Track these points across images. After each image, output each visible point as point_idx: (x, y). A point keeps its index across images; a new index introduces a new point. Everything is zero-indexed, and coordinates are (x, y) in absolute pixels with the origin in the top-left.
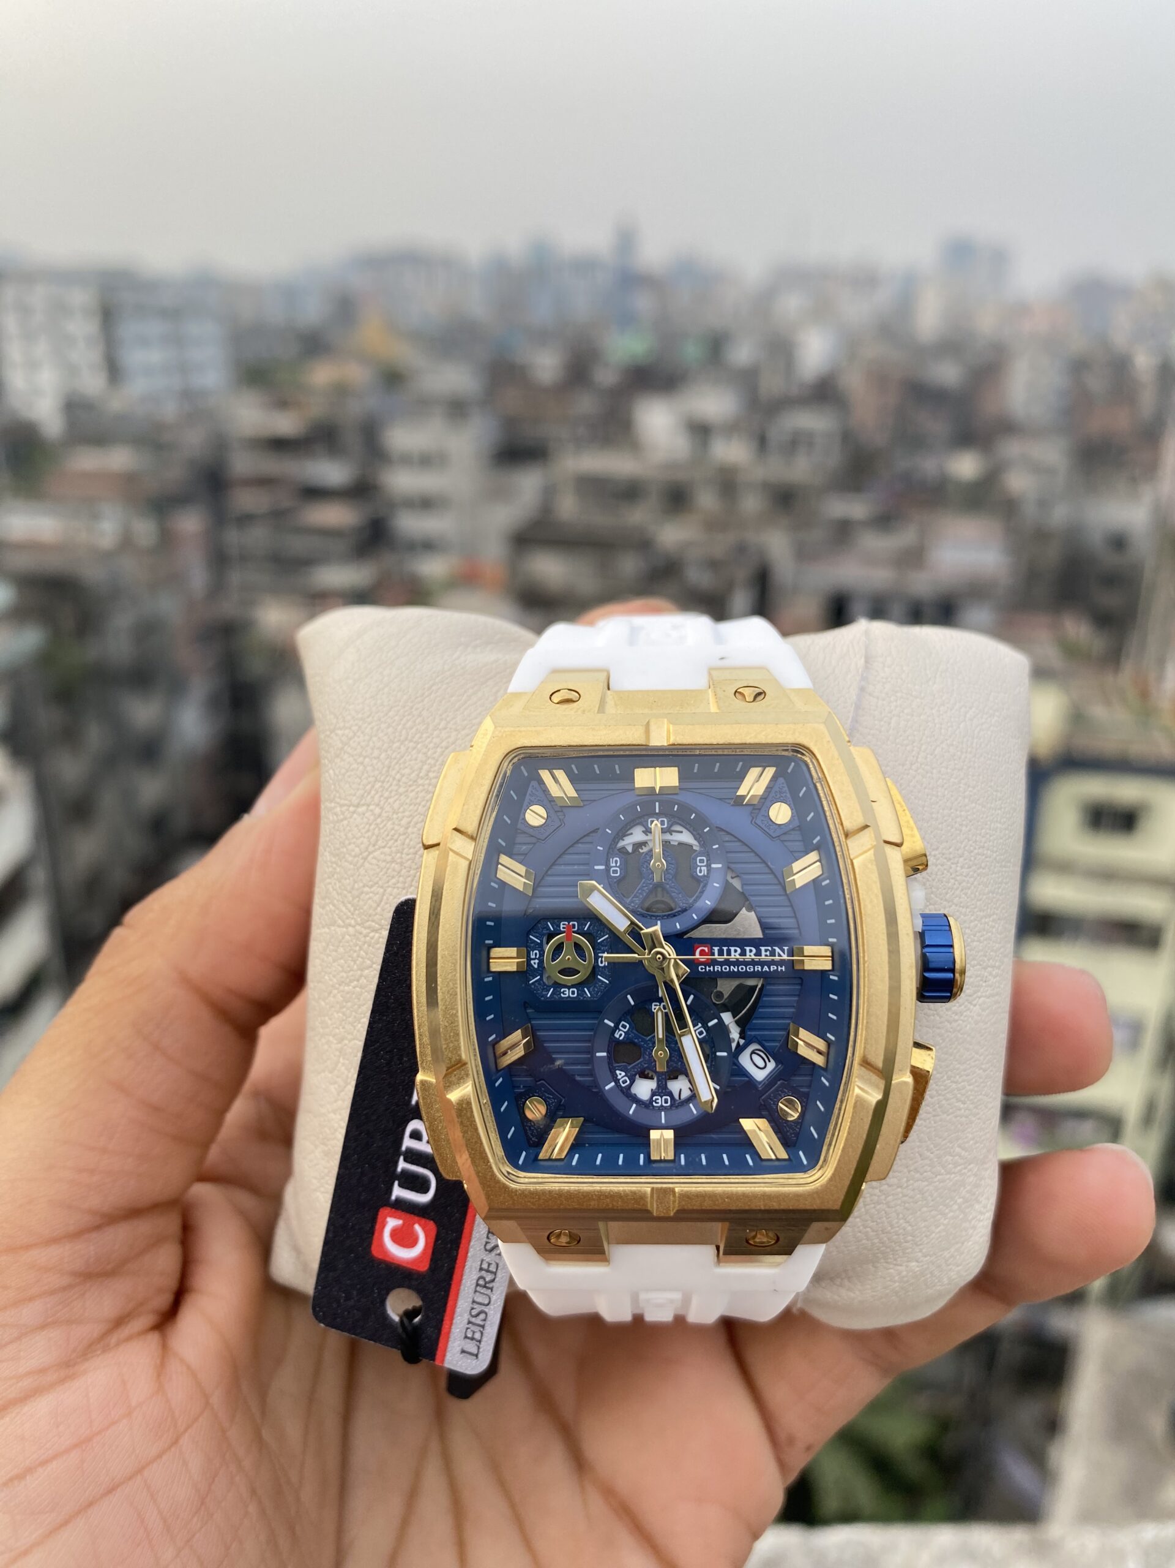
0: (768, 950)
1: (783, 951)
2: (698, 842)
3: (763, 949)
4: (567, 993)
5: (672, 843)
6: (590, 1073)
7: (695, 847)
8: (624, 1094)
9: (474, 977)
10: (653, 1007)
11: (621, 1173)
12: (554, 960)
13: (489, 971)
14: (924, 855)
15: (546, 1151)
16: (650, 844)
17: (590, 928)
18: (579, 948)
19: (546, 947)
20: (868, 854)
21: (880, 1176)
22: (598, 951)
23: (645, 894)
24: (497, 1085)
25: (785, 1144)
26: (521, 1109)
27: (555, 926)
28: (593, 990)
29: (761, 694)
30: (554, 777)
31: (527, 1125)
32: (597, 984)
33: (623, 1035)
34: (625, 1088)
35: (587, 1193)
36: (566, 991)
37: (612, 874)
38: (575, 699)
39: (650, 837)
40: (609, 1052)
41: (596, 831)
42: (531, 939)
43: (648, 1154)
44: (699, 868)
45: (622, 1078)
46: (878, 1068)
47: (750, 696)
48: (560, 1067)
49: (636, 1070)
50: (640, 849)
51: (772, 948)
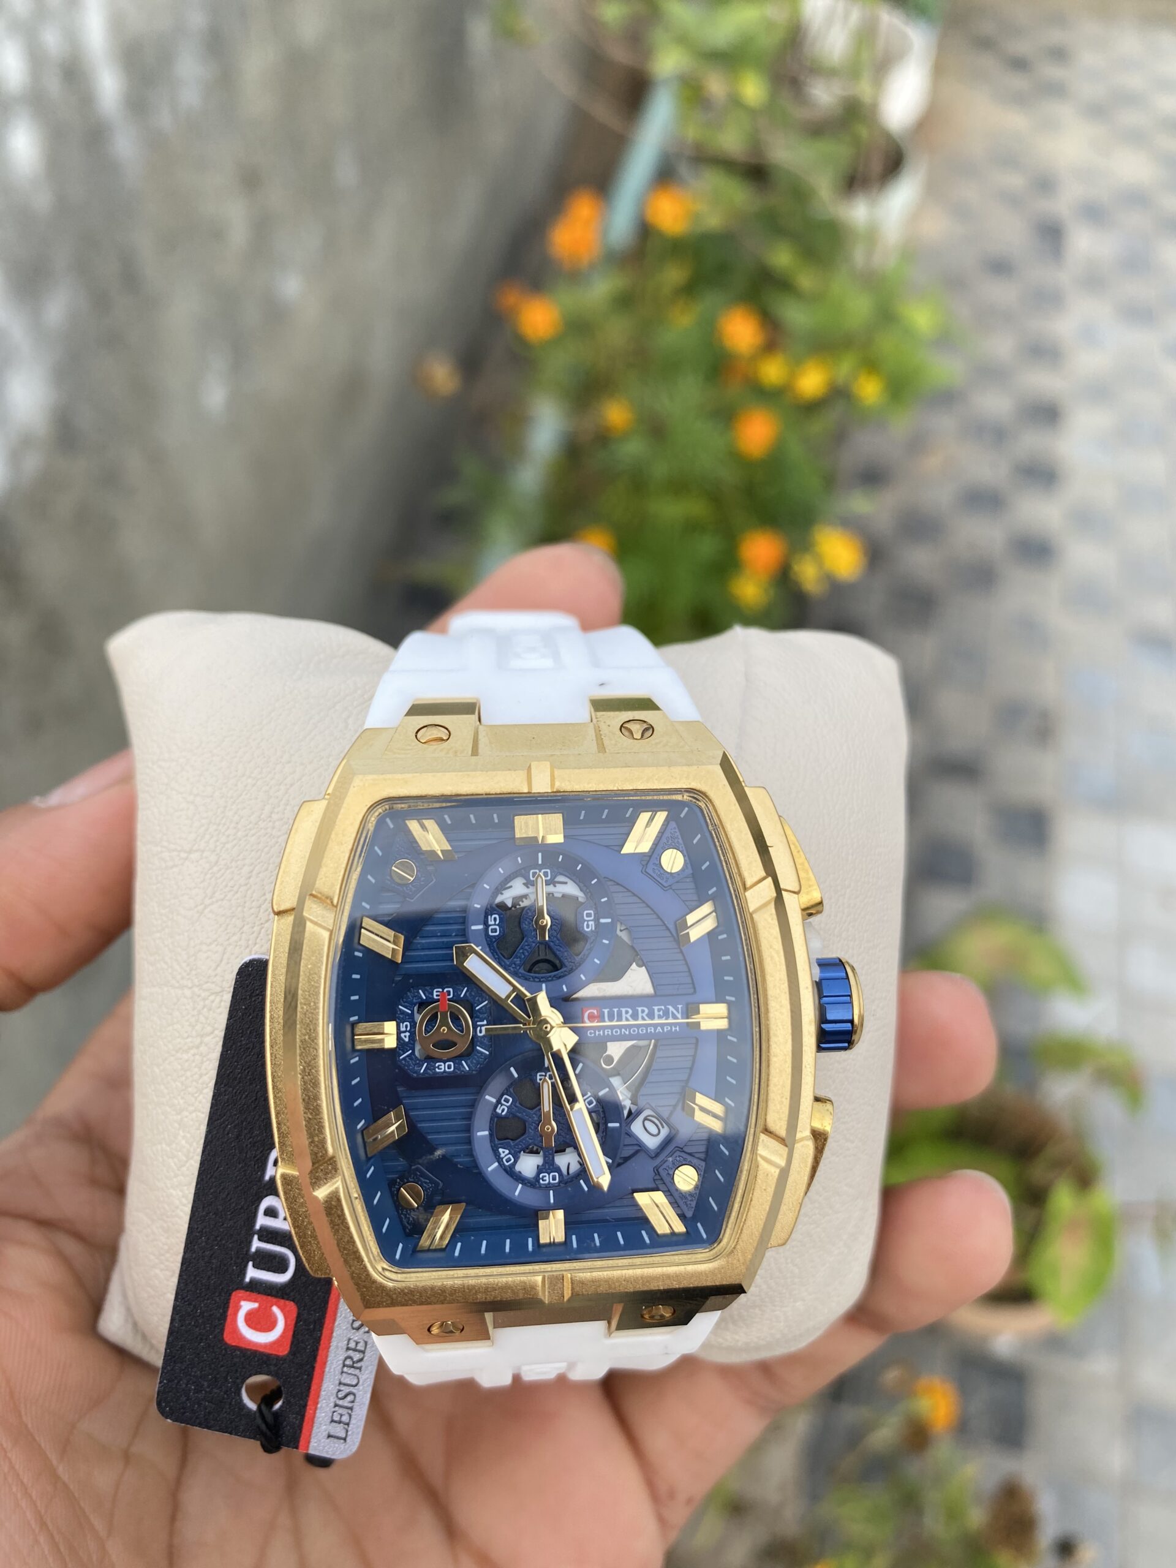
0: (661, 1009)
1: (677, 1010)
2: (585, 894)
3: (656, 1008)
4: (443, 1067)
5: (556, 895)
6: (470, 1153)
7: (580, 899)
8: (508, 1174)
9: (338, 1061)
10: (538, 1077)
11: (508, 1261)
12: (427, 1032)
13: (354, 1050)
14: (821, 903)
15: (425, 1242)
16: (532, 897)
17: (468, 994)
18: (456, 1019)
19: (418, 1018)
20: (769, 907)
21: (780, 1242)
22: (476, 1019)
23: (527, 954)
24: (368, 1176)
25: (682, 1217)
26: (396, 1197)
27: (427, 994)
28: (472, 1062)
29: (649, 729)
30: (423, 827)
31: (402, 1214)
32: (476, 1055)
33: (506, 1109)
34: (509, 1166)
35: (474, 1287)
36: (441, 1065)
37: (490, 934)
38: (445, 738)
39: (531, 889)
40: (490, 1130)
41: (473, 886)
42: (400, 1010)
43: (537, 1238)
44: (586, 923)
45: (506, 1156)
46: (781, 1136)
47: (638, 732)
48: (441, 1157)
49: (520, 1146)
50: (520, 903)
51: (665, 1007)
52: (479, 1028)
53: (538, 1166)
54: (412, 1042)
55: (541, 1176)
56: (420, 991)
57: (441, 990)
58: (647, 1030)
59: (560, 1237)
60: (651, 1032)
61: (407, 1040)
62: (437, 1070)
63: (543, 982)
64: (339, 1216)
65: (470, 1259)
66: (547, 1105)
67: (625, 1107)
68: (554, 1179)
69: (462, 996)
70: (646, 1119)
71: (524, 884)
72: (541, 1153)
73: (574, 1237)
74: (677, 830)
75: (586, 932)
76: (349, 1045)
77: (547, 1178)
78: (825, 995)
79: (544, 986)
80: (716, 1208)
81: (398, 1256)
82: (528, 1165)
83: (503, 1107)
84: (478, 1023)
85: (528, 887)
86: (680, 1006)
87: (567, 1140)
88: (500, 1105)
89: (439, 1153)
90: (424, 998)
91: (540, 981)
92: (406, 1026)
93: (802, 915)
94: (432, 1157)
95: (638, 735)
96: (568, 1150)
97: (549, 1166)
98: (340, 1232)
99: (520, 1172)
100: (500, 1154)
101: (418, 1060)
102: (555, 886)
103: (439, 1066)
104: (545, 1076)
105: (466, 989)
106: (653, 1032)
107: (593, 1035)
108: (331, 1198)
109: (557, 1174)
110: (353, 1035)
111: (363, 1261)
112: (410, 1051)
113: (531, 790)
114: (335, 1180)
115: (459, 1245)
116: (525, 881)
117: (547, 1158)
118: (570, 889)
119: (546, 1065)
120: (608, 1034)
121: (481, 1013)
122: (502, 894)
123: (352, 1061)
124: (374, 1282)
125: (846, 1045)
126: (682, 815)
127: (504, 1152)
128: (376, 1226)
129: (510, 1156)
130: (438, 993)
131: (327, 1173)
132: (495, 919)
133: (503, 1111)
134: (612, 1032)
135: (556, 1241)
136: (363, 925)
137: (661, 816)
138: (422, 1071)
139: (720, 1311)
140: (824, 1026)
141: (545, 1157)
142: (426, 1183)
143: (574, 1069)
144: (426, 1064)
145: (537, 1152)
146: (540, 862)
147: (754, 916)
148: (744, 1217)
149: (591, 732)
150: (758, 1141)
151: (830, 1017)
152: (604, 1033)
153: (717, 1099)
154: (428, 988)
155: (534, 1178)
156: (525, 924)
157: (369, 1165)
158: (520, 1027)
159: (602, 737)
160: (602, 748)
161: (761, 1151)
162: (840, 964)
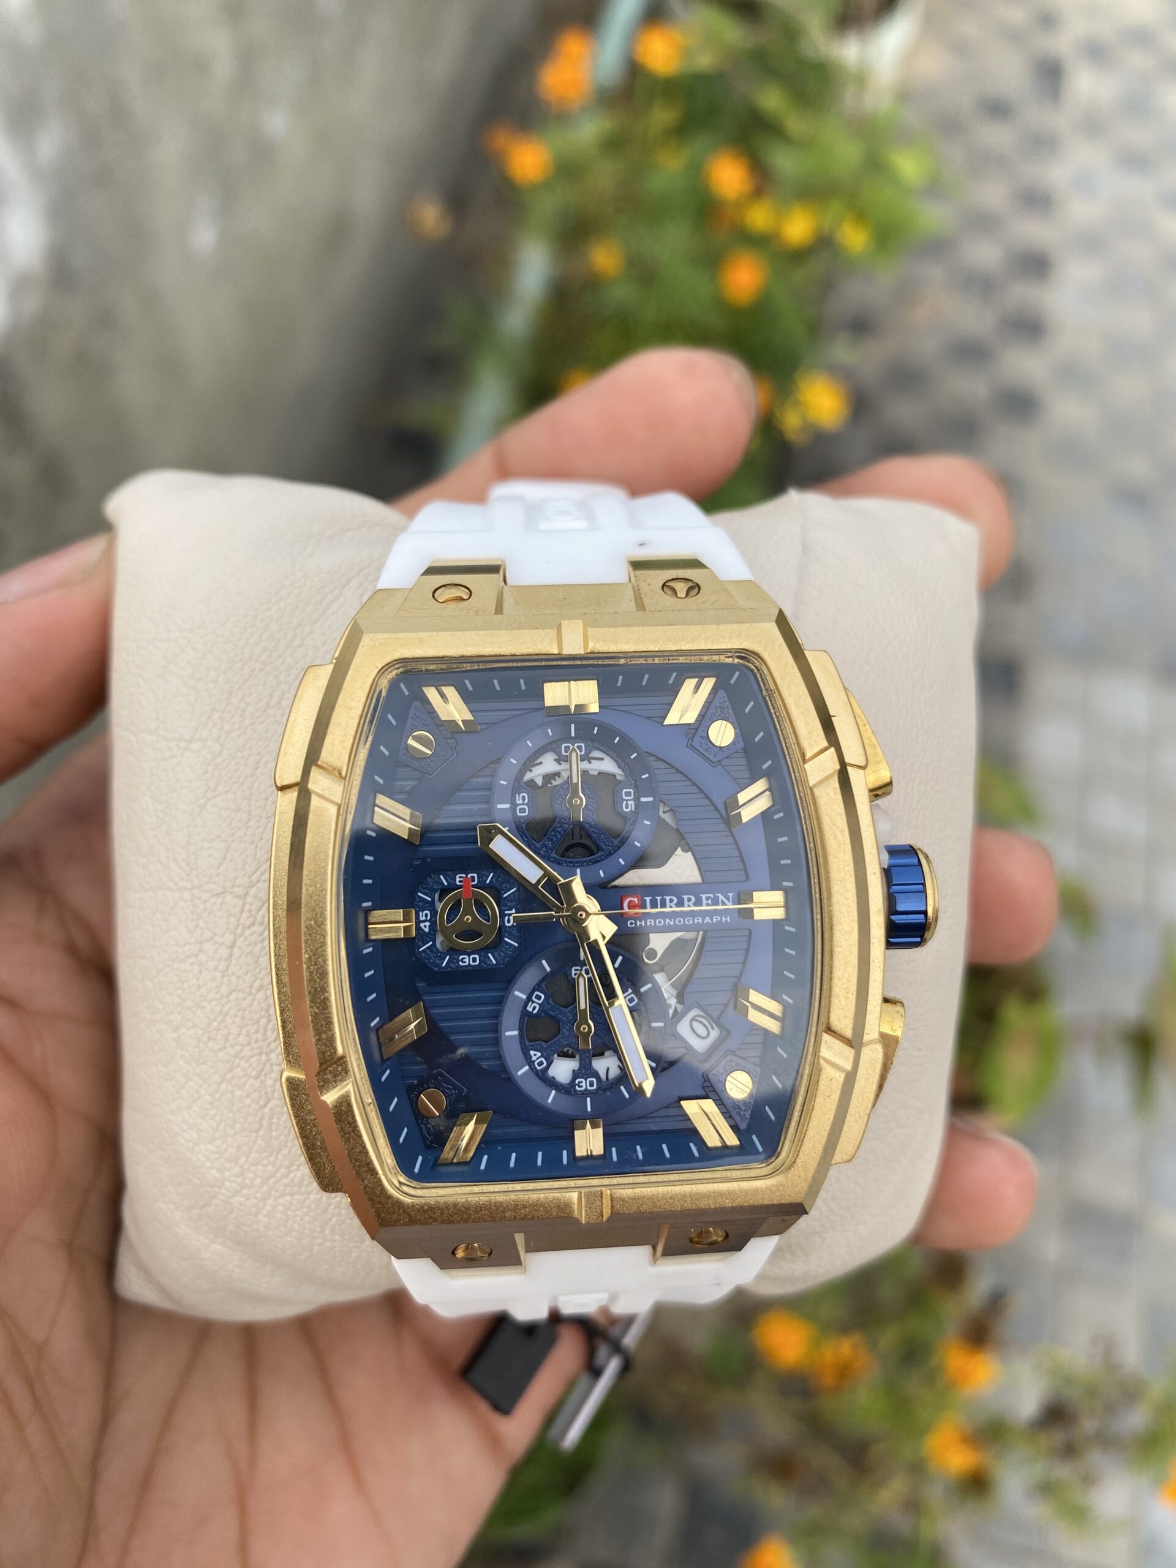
0: (710, 897)
1: (728, 899)
2: (623, 771)
3: (704, 896)
4: (467, 960)
5: (591, 773)
6: (499, 1057)
7: (618, 778)
8: (540, 1079)
9: (349, 950)
10: (573, 972)
11: (540, 1175)
12: (449, 921)
13: (368, 940)
14: (890, 784)
15: (447, 1153)
16: (565, 775)
17: (494, 880)
18: (481, 906)
19: (439, 906)
20: (831, 781)
21: (847, 1158)
22: (503, 908)
23: (559, 836)
24: (383, 1079)
25: (735, 1128)
26: (414, 1104)
27: (449, 880)
28: (500, 955)
29: (694, 588)
30: (443, 696)
31: (422, 1123)
32: (503, 947)
33: (538, 1007)
34: (541, 1070)
35: (501, 1203)
36: (465, 958)
37: (519, 814)
38: (465, 597)
39: (565, 766)
40: (520, 1029)
41: (498, 761)
42: (419, 897)
43: (572, 1151)
44: (625, 803)
45: (537, 1059)
46: (846, 1036)
47: (682, 590)
48: (463, 1056)
49: (553, 1048)
50: (552, 781)
51: (714, 895)
52: (507, 918)
53: (574, 1071)
54: (433, 933)
55: (577, 1082)
56: (442, 877)
57: (464, 875)
58: (694, 920)
59: (598, 1148)
60: (698, 923)
61: (427, 930)
62: (461, 963)
63: (578, 867)
64: (350, 1123)
65: (498, 1174)
66: (583, 1002)
67: (670, 1005)
68: (591, 1084)
69: (488, 882)
70: (693, 1019)
71: (555, 760)
72: (577, 1057)
73: (614, 1150)
74: (727, 699)
75: (625, 812)
76: (362, 935)
77: (584, 1084)
78: (894, 883)
79: (578, 871)
80: (773, 1118)
81: (416, 1170)
82: (562, 1069)
83: (534, 1004)
84: (506, 912)
85: (560, 764)
86: (731, 895)
87: (607, 1042)
88: (530, 1003)
89: (461, 1051)
90: (446, 884)
91: (574, 866)
92: (426, 915)
93: (869, 796)
94: (453, 1056)
95: (682, 593)
96: (607, 1053)
97: (585, 1070)
98: (351, 1141)
99: (553, 1078)
100: (531, 1057)
101: (440, 952)
102: (590, 763)
103: (463, 959)
104: (581, 970)
105: (492, 874)
106: (701, 922)
107: (634, 925)
108: (341, 1103)
109: (594, 1080)
110: (367, 923)
111: (377, 1174)
112: (431, 943)
113: (562, 651)
114: (345, 1083)
115: (485, 1157)
116: (556, 757)
117: (583, 1062)
118: (608, 765)
119: (582, 958)
120: (651, 925)
121: (509, 901)
122: (531, 771)
123: (365, 951)
124: (390, 1197)
125: (918, 939)
126: (732, 682)
127: (535, 1055)
128: (392, 1137)
129: (543, 1059)
130: (461, 879)
131: (336, 1075)
132: (524, 798)
133: (534, 1008)
134: (655, 923)
135: (594, 1154)
136: (377, 802)
137: (709, 683)
138: (444, 965)
139: (778, 1236)
140: (893, 917)
141: (581, 1060)
142: (448, 1088)
143: (613, 963)
144: (448, 957)
145: (572, 1056)
146: (573, 735)
147: (815, 790)
148: (805, 1128)
149: (630, 593)
150: (821, 1042)
151: (900, 908)
152: (646, 923)
153: (773, 996)
154: (450, 873)
155: (569, 1084)
156: (557, 804)
157: (384, 1067)
158: (552, 914)
159: (642, 596)
160: (640, 606)
161: (824, 1052)
162: (911, 851)
